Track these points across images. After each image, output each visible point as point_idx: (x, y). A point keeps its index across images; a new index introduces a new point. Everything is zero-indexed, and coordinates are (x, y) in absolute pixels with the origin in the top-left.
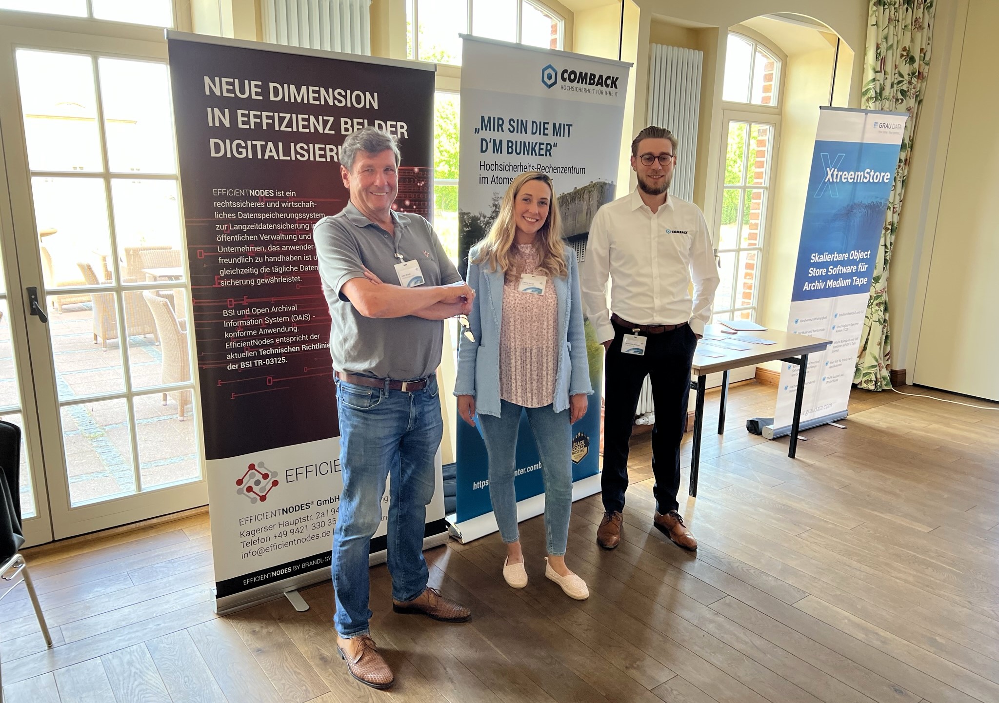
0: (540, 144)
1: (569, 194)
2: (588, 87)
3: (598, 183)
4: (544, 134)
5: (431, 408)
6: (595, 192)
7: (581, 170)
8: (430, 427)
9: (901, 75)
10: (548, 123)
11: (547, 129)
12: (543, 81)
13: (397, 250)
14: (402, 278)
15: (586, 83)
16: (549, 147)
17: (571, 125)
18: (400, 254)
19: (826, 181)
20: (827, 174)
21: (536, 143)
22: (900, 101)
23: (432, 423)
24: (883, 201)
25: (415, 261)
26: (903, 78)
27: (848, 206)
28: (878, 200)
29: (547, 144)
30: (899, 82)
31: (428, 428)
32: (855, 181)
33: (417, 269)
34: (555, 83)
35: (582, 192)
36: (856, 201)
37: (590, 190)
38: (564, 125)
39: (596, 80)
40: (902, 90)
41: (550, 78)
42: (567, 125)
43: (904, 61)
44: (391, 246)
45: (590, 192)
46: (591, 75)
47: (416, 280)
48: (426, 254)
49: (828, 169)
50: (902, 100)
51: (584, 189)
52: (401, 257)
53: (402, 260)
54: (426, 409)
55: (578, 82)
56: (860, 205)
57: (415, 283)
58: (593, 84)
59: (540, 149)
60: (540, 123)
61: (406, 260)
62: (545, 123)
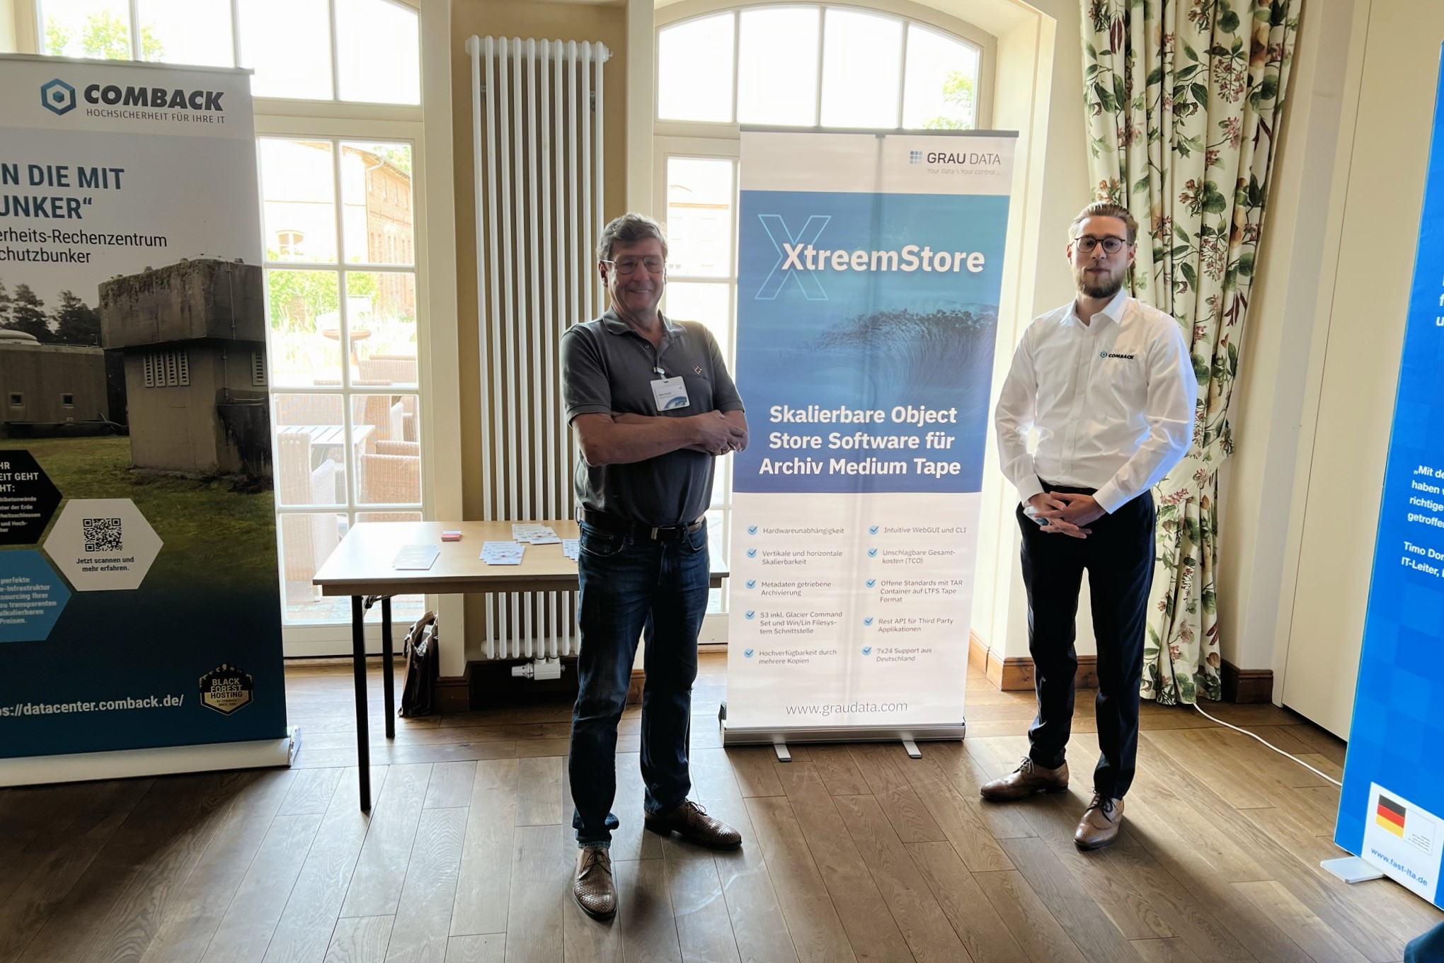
0: (54, 200)
1: (136, 277)
2: (150, 109)
3: (200, 261)
4: (60, 184)
5: (692, 564)
6: (195, 275)
7: (160, 240)
8: (690, 588)
9: (1192, 55)
10: (66, 168)
11: (66, 176)
12: (45, 104)
13: (658, 364)
14: (658, 397)
15: (145, 104)
16: (73, 205)
17: (122, 171)
18: (662, 368)
19: (786, 267)
20: (786, 256)
21: (44, 199)
22: (1191, 107)
23: (692, 583)
24: (972, 310)
25: (681, 378)
26: (1196, 60)
27: (860, 318)
28: (957, 307)
29: (69, 200)
30: (1189, 70)
31: (685, 589)
32: (873, 268)
33: (680, 388)
34: (73, 105)
35: (165, 275)
36: (884, 308)
37: (182, 271)
38: (104, 170)
39: (169, 98)
40: (1195, 84)
41: (60, 98)
42: (111, 170)
43: (1198, 26)
44: (650, 356)
45: (183, 276)
46: (155, 91)
47: (677, 401)
48: (698, 370)
49: (787, 246)
50: (1195, 105)
51: (169, 270)
52: (661, 371)
53: (663, 377)
54: (684, 564)
55: (126, 103)
56: (900, 318)
57: (676, 404)
58: (163, 104)
59: (54, 207)
60: (49, 168)
61: (668, 376)
62: (59, 168)
